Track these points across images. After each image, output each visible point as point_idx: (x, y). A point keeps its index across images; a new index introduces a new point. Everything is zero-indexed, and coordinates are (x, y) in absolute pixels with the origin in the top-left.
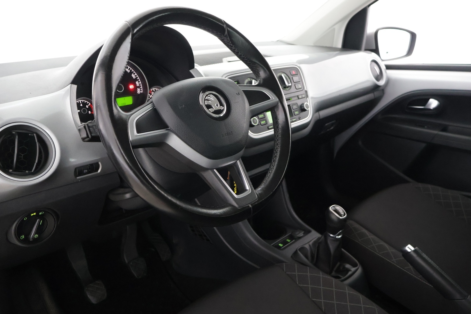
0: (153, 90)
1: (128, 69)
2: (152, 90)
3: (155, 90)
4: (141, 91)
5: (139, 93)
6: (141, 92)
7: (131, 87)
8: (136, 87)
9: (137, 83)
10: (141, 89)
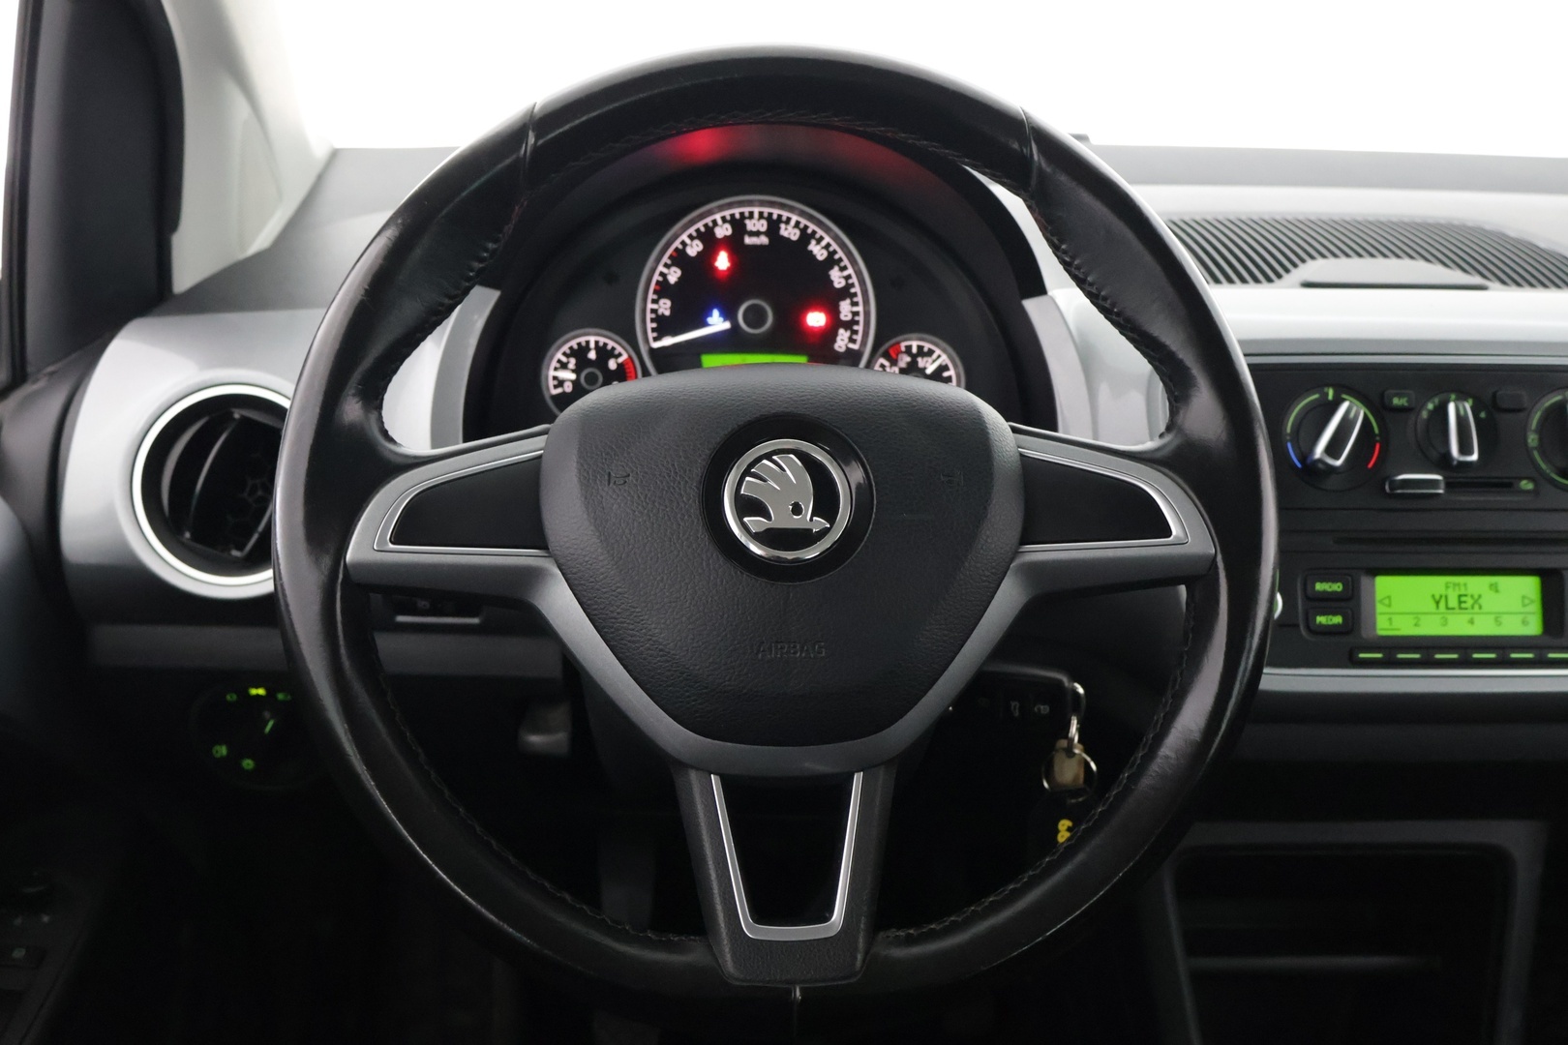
0: (909, 348)
1: (818, 247)
2: (906, 347)
3: (920, 348)
4: (852, 340)
5: (843, 350)
6: (851, 346)
7: (816, 319)
8: (835, 323)
9: (845, 309)
10: (856, 332)
